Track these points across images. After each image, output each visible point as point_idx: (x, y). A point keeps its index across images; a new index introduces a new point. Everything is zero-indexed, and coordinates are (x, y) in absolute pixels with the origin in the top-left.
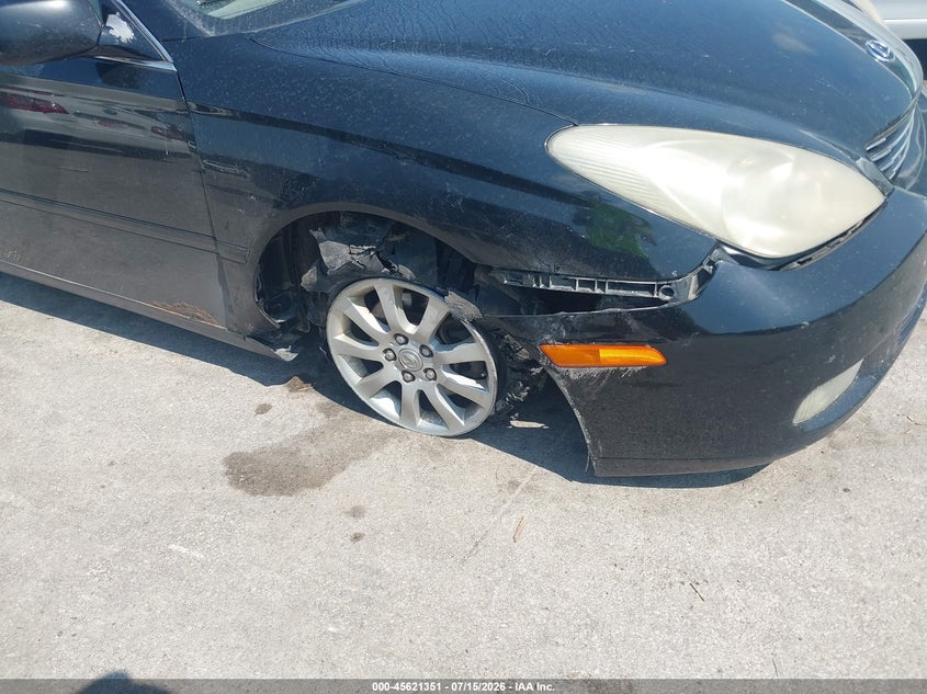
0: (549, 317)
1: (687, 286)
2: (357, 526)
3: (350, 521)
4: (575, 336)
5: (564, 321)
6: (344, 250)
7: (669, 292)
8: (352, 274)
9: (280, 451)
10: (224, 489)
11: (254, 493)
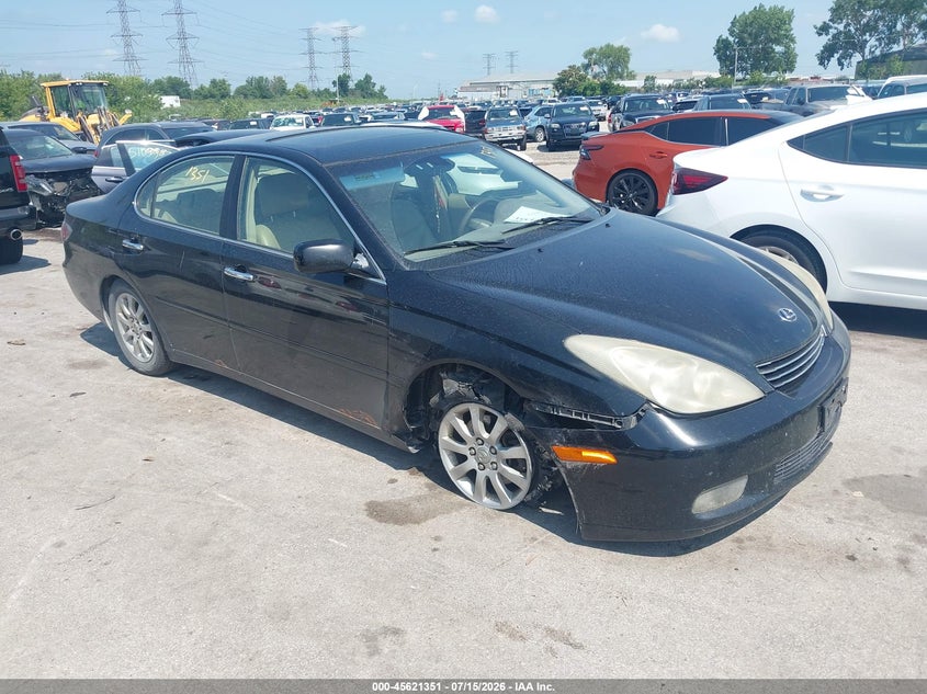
0: (557, 430)
1: (629, 421)
2: (436, 545)
3: (433, 542)
4: (570, 442)
5: (565, 433)
6: (456, 384)
7: (620, 423)
8: (459, 399)
9: (400, 503)
10: (363, 517)
11: (380, 521)
